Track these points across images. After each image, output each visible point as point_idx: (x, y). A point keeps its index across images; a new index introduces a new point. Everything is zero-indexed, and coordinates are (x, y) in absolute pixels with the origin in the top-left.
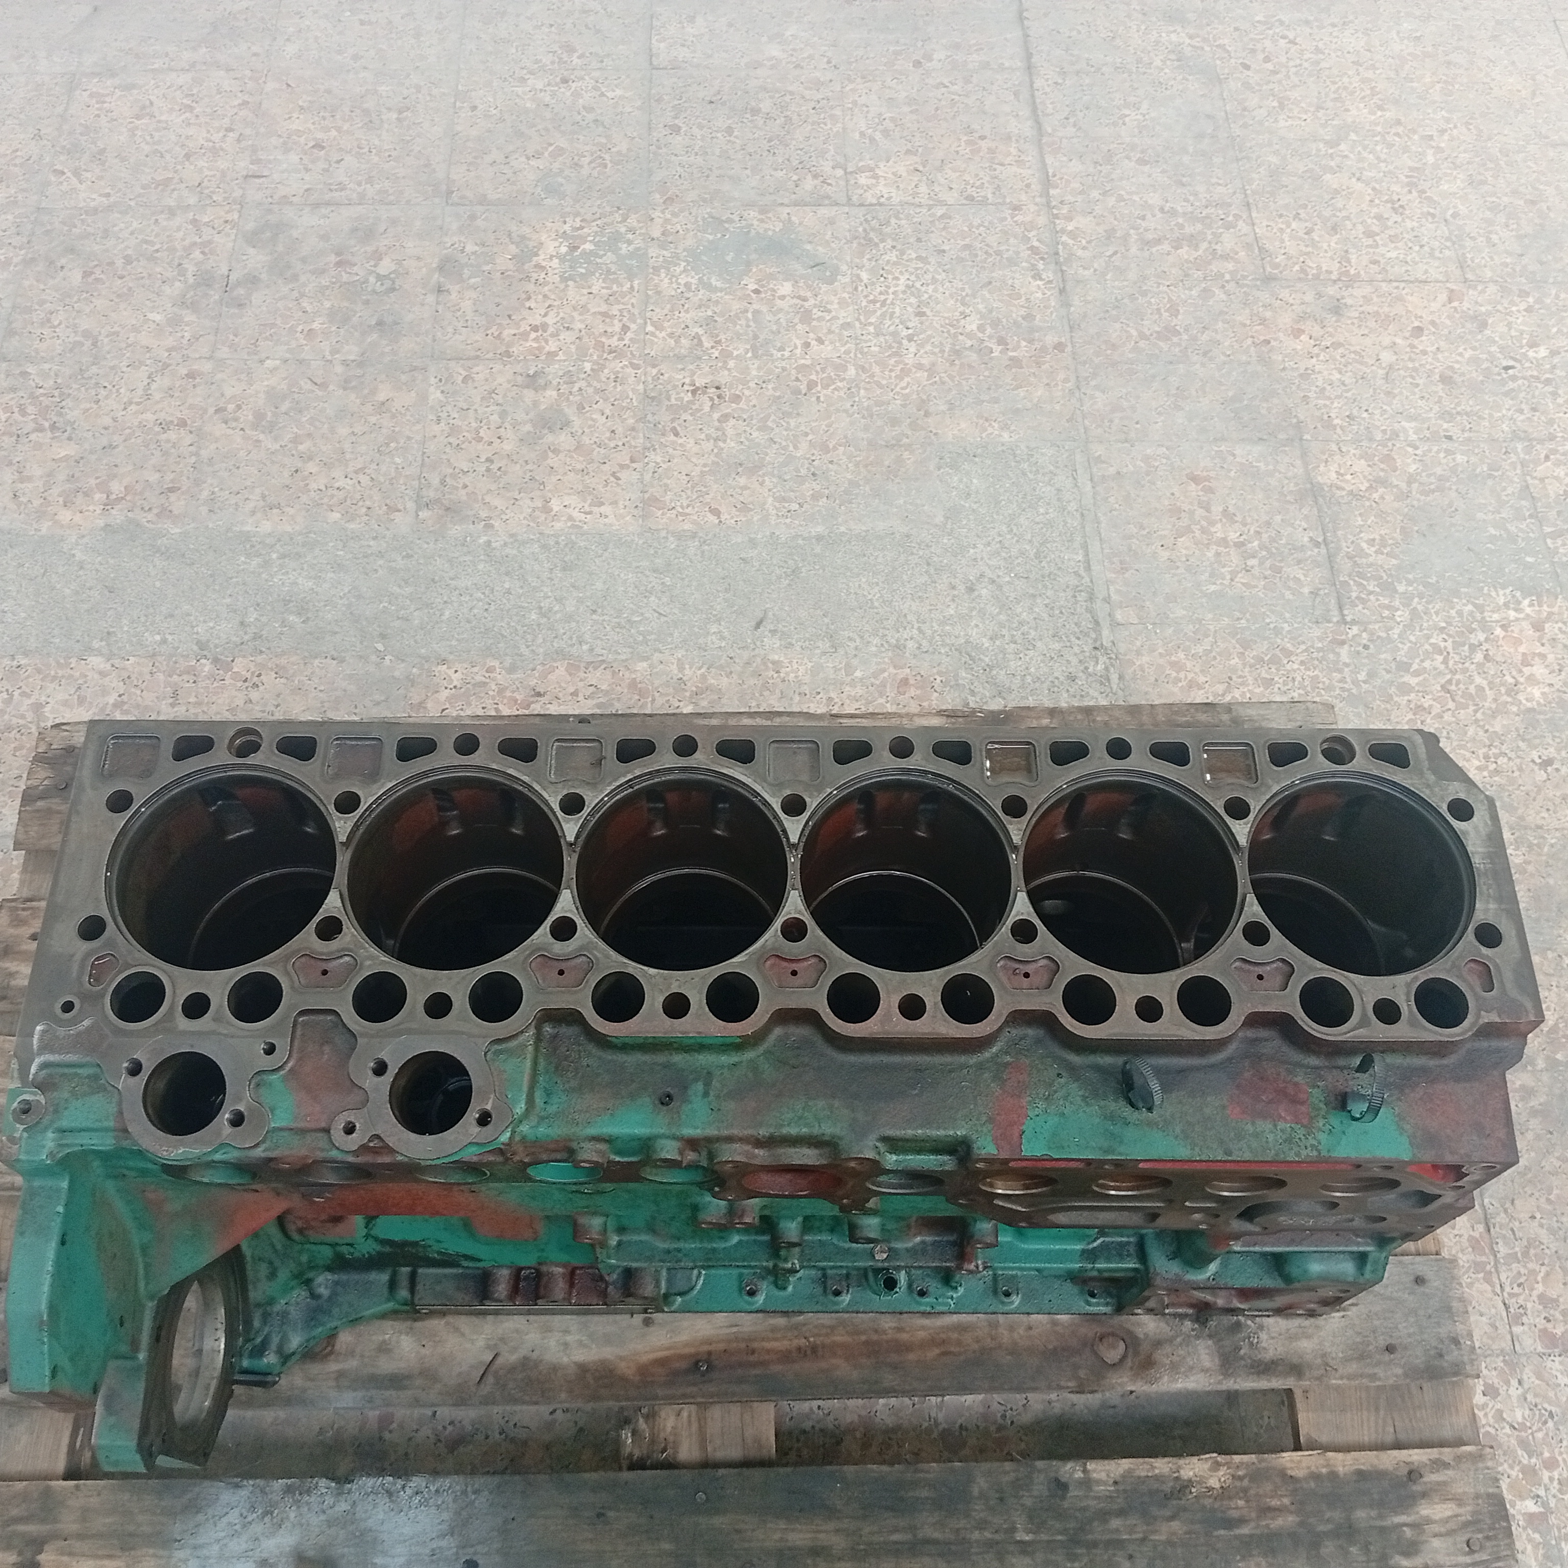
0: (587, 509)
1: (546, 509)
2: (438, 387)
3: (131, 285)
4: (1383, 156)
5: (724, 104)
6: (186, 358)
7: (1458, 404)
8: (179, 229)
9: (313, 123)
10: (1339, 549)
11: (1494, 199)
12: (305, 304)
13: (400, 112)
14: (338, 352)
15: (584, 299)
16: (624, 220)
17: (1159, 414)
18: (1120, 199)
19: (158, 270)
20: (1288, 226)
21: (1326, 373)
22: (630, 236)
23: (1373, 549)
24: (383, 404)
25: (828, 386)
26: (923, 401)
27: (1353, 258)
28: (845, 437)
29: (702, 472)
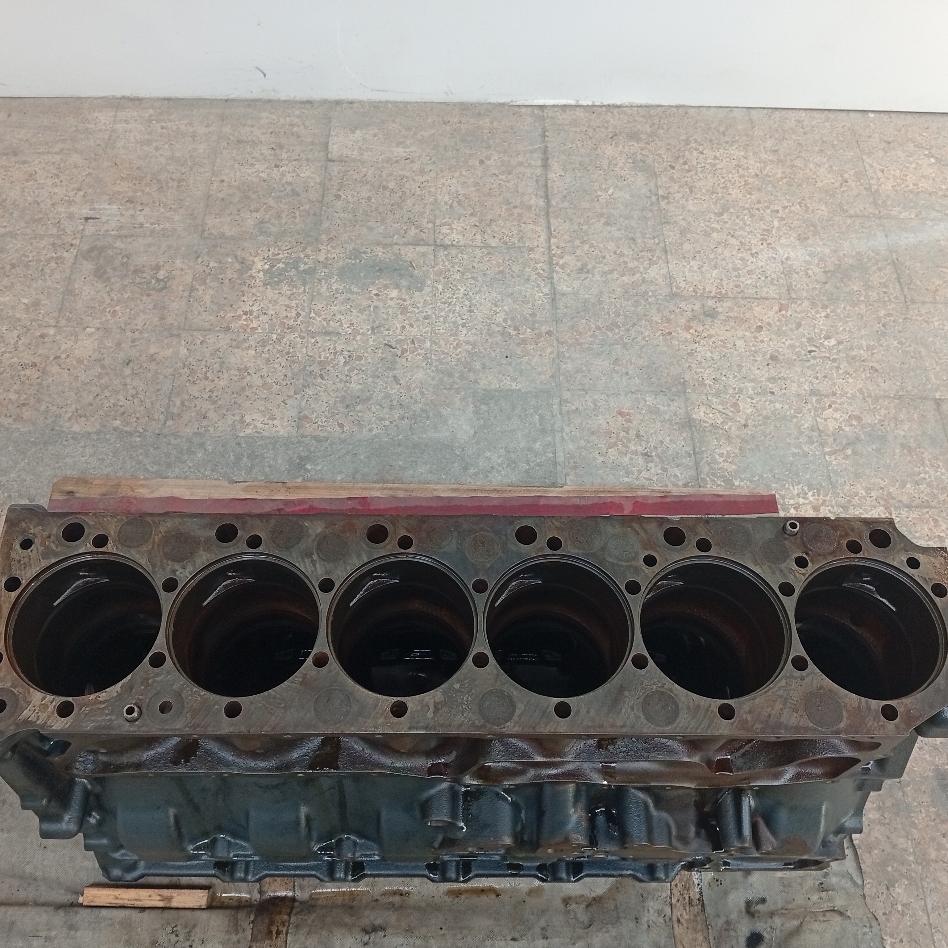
0: (266, 422)
1: (242, 421)
2: (185, 347)
3: (13, 281)
4: (748, 223)
5: (368, 183)
6: (40, 326)
7: (780, 373)
8: (44, 248)
9: (128, 187)
10: (702, 459)
11: (812, 249)
12: (113, 295)
13: (179, 182)
14: (129, 324)
15: (276, 296)
16: (304, 250)
17: (604, 374)
18: (592, 246)
19: (30, 272)
20: (689, 264)
21: (703, 353)
22: (306, 260)
23: (722, 459)
24: (152, 356)
25: (413, 352)
26: (468, 363)
27: (724, 283)
28: (421, 382)
29: (335, 401)
